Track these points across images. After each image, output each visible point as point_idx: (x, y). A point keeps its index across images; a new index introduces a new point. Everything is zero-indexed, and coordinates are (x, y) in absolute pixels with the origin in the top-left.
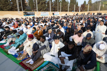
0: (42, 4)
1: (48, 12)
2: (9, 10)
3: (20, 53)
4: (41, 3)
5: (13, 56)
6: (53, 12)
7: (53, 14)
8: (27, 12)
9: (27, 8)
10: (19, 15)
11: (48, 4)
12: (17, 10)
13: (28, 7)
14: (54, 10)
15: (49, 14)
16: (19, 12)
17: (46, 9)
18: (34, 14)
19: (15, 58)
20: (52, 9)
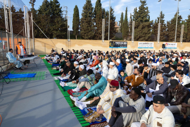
0: (143, 28)
1: (153, 43)
2: (90, 39)
3: (91, 109)
4: (141, 26)
5: (80, 112)
6: (164, 43)
7: (164, 46)
8: (115, 42)
9: (116, 35)
10: (103, 46)
11: (156, 27)
12: (100, 39)
13: (119, 34)
14: (167, 38)
15: (155, 46)
16: (103, 41)
17: (149, 37)
18: (126, 46)
20: (162, 37)
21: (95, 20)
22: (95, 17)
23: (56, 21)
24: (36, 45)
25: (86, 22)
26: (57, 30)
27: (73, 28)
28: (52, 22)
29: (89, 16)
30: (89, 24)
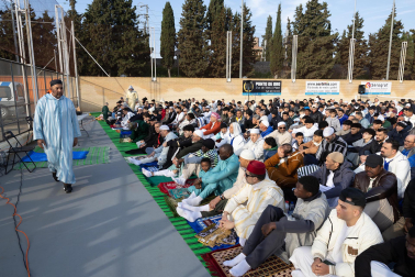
0: (316, 50)
1: (338, 82)
2: (199, 76)
3: (211, 222)
4: (311, 47)
5: (188, 226)
6: (363, 82)
7: (362, 90)
8: (254, 82)
9: (256, 66)
10: (228, 90)
11: (344, 47)
12: (222, 75)
13: (263, 63)
14: (369, 71)
15: (343, 90)
16: (229, 80)
17: (329, 70)
18: (279, 90)
19: (194, 235)
20: (358, 69)
21: (209, 34)
22: (210, 28)
23: (123, 38)
24: (82, 92)
25: (191, 39)
26: (126, 58)
27: (162, 53)
28: (116, 39)
29: (197, 26)
30: (197, 44)
